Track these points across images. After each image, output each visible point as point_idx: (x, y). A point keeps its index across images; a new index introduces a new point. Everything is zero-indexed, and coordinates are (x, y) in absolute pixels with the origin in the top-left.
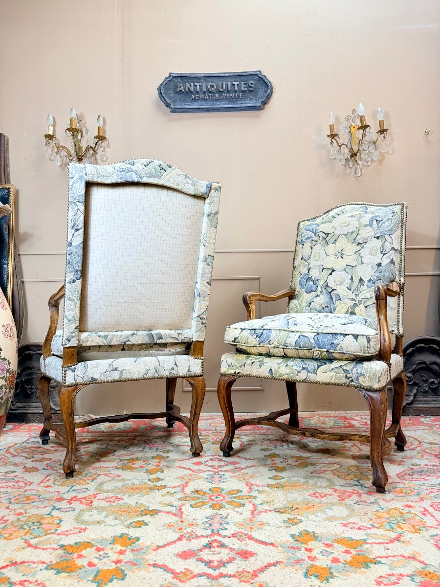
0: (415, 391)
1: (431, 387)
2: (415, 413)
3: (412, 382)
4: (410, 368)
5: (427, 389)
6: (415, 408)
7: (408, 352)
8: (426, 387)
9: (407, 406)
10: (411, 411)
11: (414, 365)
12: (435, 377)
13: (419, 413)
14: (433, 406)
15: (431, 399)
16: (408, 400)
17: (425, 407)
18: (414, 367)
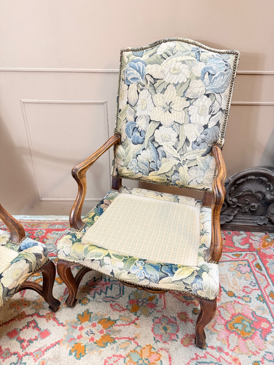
0: (236, 212)
1: (251, 209)
2: (232, 229)
3: (236, 205)
4: (237, 194)
5: (247, 211)
6: (232, 225)
7: (238, 182)
8: (247, 208)
9: (226, 224)
10: (228, 227)
11: (241, 192)
12: (257, 201)
13: (234, 229)
14: (248, 224)
15: (249, 218)
16: (228, 219)
17: (240, 225)
18: (241, 194)
